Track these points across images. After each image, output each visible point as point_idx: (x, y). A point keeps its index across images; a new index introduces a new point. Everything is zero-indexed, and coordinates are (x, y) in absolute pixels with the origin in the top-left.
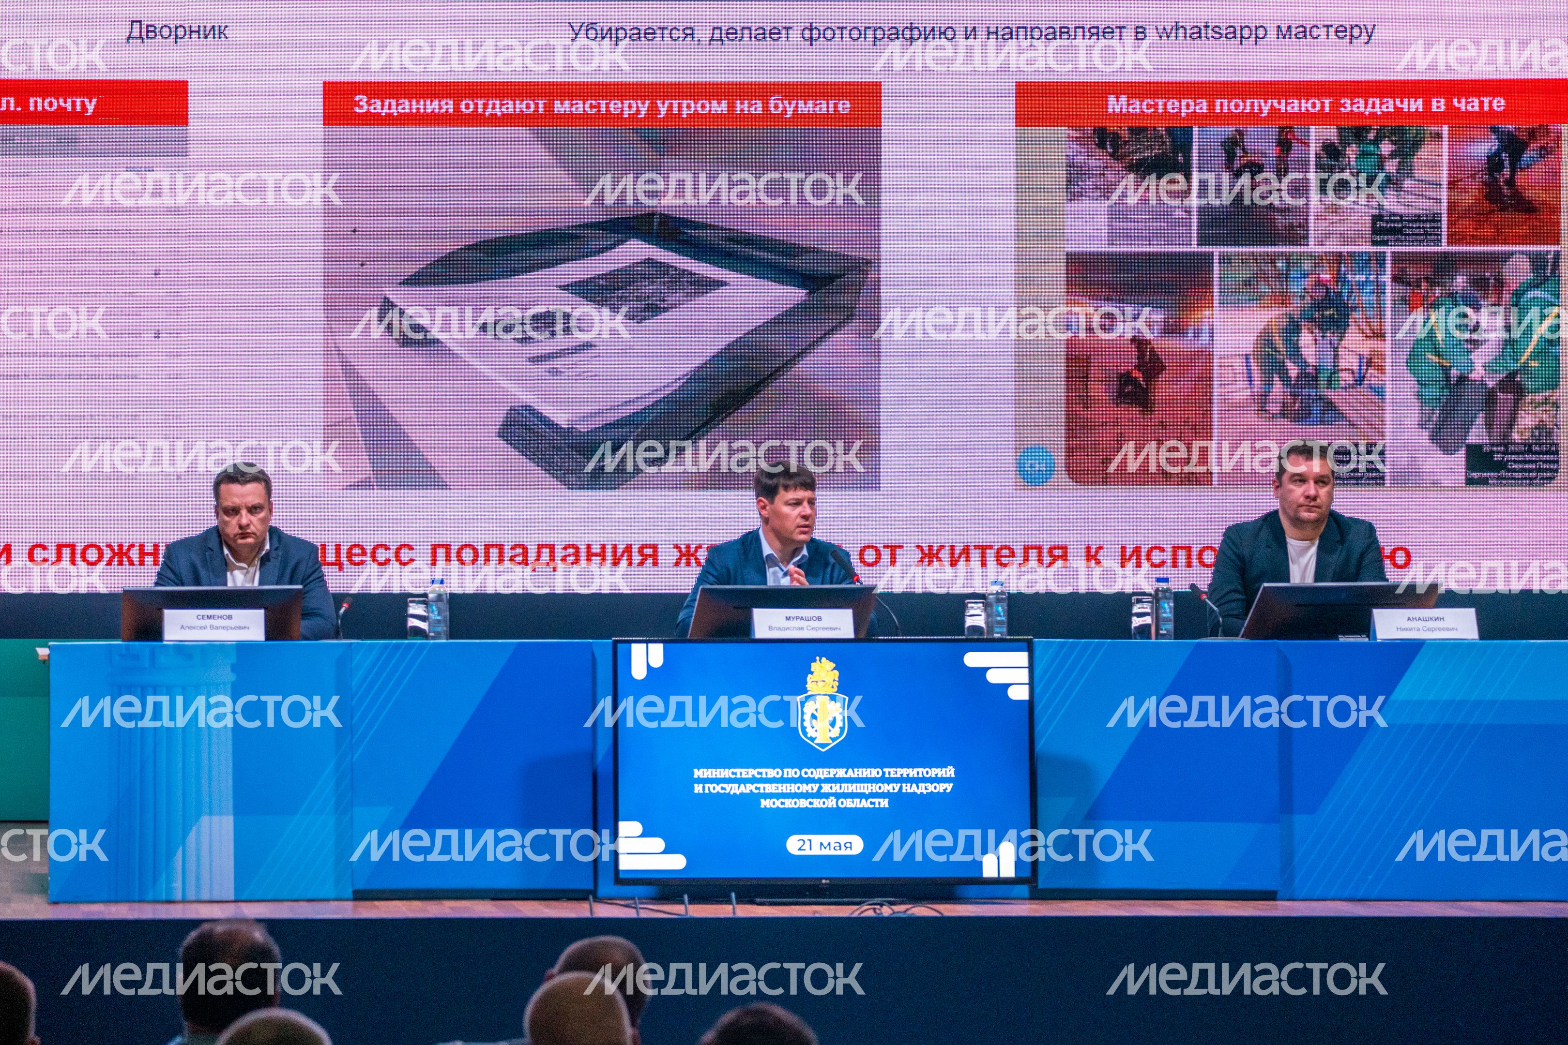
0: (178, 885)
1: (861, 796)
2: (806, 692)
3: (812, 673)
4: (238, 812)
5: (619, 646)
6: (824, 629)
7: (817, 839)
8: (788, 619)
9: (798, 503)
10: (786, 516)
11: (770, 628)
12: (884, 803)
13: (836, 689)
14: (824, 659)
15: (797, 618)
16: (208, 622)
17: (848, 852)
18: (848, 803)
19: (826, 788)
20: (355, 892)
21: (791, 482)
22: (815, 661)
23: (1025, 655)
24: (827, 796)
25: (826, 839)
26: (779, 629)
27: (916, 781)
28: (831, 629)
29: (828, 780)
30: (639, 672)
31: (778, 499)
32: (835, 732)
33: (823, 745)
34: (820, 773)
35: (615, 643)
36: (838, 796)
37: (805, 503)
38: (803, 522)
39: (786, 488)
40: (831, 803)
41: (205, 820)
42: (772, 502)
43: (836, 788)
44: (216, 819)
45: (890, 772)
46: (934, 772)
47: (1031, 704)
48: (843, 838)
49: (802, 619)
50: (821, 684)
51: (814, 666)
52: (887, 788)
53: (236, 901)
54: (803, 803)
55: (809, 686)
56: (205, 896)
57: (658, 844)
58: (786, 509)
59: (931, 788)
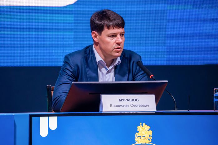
2: (135, 142)
3: (138, 132)
5: (33, 118)
6: (140, 106)
8: (120, 100)
9: (114, 36)
10: (108, 43)
11: (111, 105)
13: (151, 141)
14: (144, 124)
15: (125, 100)
21: (110, 24)
22: (139, 125)
26: (116, 106)
28: (144, 106)
30: (44, 133)
31: (103, 33)
35: (31, 117)
37: (118, 36)
39: (108, 27)
42: (100, 34)
49: (128, 100)
50: (142, 138)
51: (139, 128)
55: (136, 139)
58: (108, 39)
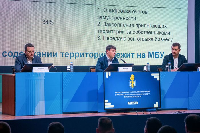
0: (36, 112)
1: (138, 96)
4: (45, 100)
5: (105, 73)
6: (128, 70)
7: (132, 102)
11: (121, 70)
12: (141, 97)
13: (134, 79)
16: (40, 69)
17: (136, 104)
18: (136, 97)
19: (133, 94)
20: (63, 113)
23: (159, 74)
24: (133, 96)
25: (133, 102)
27: (145, 93)
29: (133, 93)
30: (107, 77)
32: (134, 86)
33: (132, 88)
34: (132, 92)
36: (135, 96)
38: (114, 54)
40: (134, 97)
41: (40, 101)
42: (109, 51)
43: (134, 94)
44: (42, 101)
45: (142, 92)
46: (147, 92)
47: (160, 81)
48: (135, 102)
51: (131, 76)
52: (141, 94)
53: (45, 115)
54: (130, 97)
55: (131, 79)
56: (40, 114)
57: (110, 104)
59: (147, 94)
